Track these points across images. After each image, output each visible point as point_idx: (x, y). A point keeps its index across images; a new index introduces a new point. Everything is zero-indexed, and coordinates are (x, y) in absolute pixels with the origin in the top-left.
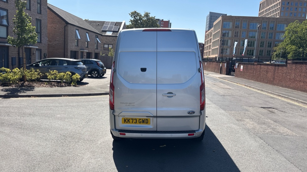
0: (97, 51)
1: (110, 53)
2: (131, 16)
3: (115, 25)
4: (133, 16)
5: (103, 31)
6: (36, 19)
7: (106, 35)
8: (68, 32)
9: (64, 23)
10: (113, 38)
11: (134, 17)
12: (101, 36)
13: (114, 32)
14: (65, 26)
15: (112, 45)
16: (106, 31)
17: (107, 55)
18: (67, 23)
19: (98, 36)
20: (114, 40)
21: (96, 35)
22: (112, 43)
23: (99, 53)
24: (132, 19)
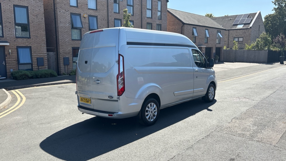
0: (218, 46)
1: (234, 46)
2: (275, 4)
3: (248, 17)
4: (277, 4)
5: (234, 25)
6: (157, 24)
7: (236, 28)
8: (184, 31)
9: (181, 23)
10: (243, 31)
11: (279, 4)
12: (224, 31)
13: (245, 24)
14: (182, 26)
15: (243, 37)
16: (237, 25)
17: (232, 48)
18: (184, 24)
19: (220, 31)
20: (245, 33)
21: (218, 30)
22: (242, 36)
23: (222, 48)
24: (276, 7)
